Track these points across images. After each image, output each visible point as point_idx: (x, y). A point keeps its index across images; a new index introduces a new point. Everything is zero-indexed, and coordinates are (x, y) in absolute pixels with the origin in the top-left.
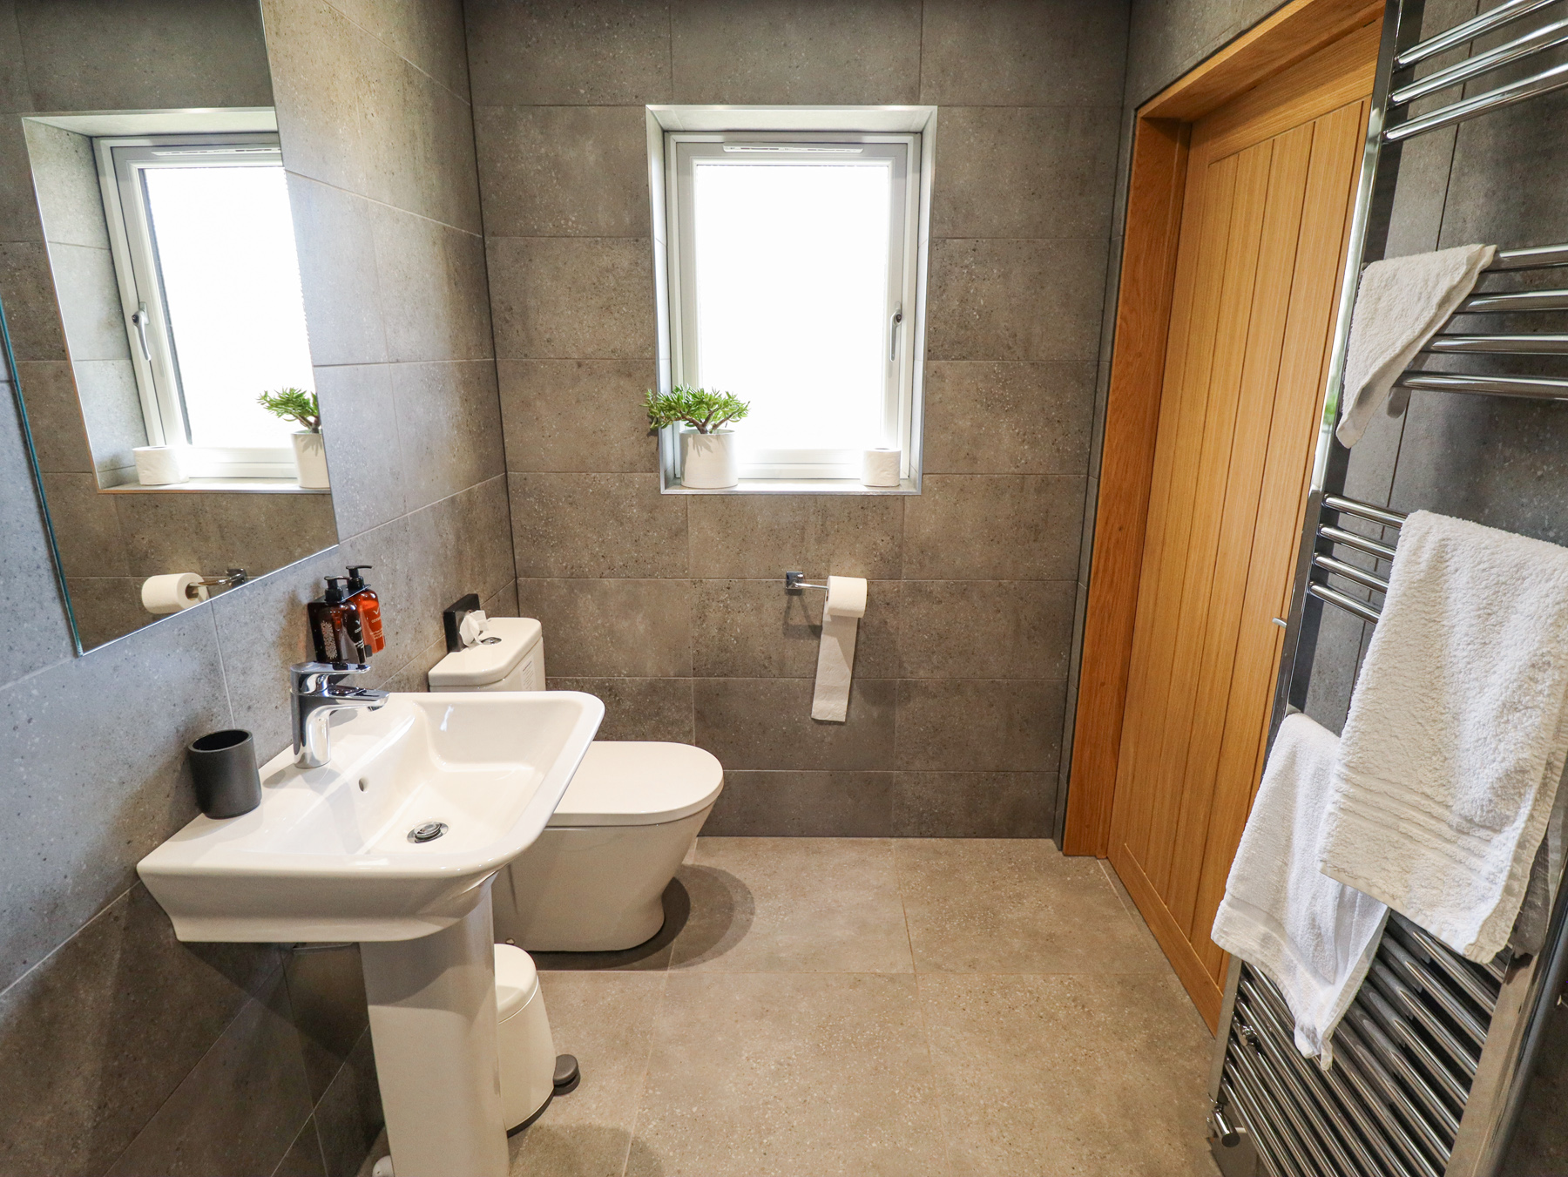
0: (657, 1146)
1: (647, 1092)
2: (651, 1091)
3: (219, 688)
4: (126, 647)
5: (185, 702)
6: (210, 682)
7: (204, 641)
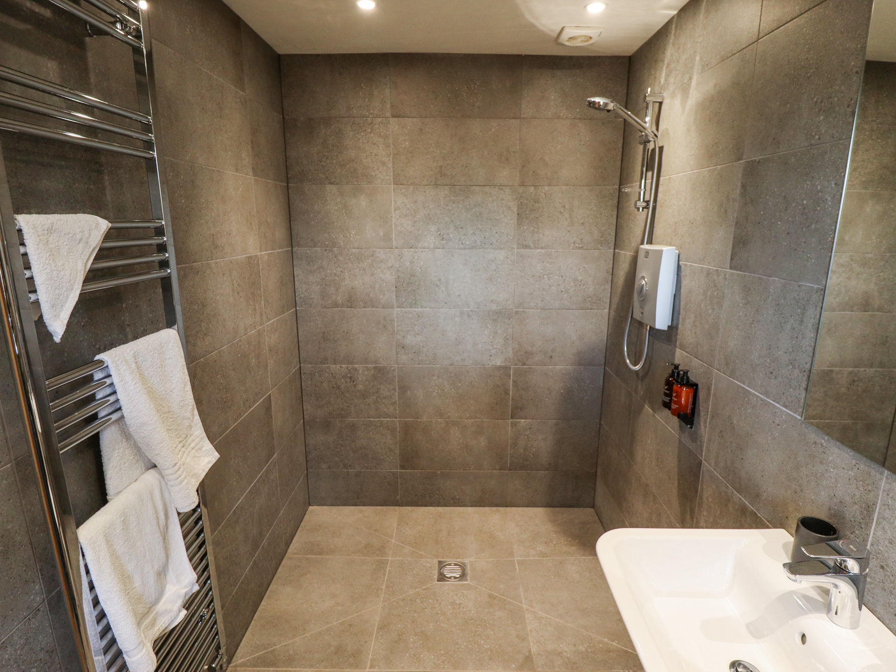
3: (866, 524)
4: (824, 440)
5: (841, 502)
6: (861, 513)
7: (870, 488)
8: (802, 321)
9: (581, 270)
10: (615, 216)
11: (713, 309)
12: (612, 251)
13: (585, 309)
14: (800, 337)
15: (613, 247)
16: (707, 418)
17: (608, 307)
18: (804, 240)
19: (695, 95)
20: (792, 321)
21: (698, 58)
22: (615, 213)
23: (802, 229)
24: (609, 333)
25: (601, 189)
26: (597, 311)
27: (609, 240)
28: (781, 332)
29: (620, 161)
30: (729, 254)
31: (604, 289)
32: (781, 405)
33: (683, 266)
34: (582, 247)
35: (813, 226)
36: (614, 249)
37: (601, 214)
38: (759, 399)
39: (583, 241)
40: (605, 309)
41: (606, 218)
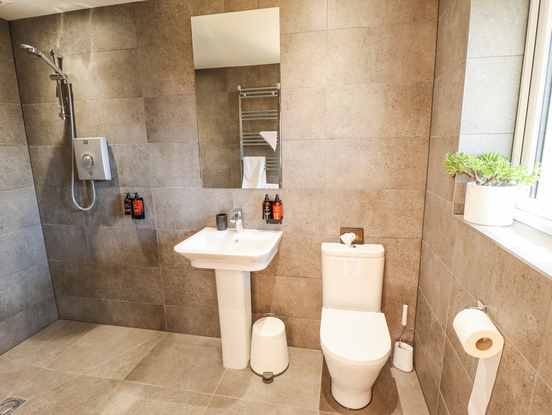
0: (233, 406)
1: (256, 403)
2: (256, 404)
3: (232, 207)
4: (212, 190)
5: (223, 206)
6: (230, 204)
7: (230, 196)
8: (192, 155)
9: (8, 161)
10: (23, 124)
11: (142, 162)
12: (26, 147)
13: (19, 188)
14: (193, 161)
15: (27, 144)
16: (153, 209)
17: (33, 185)
18: (185, 128)
19: (94, 62)
20: (188, 156)
21: (92, 43)
22: (23, 122)
23: (183, 124)
24: (39, 201)
25: (9, 105)
26: (27, 188)
27: (23, 140)
28: (184, 162)
29: (18, 88)
30: (146, 136)
31: (28, 173)
32: (192, 187)
33: (112, 147)
34: (5, 145)
35: (188, 123)
36: (28, 146)
37: (13, 122)
38: (181, 189)
39: (5, 140)
40: (32, 186)
41: (17, 125)
